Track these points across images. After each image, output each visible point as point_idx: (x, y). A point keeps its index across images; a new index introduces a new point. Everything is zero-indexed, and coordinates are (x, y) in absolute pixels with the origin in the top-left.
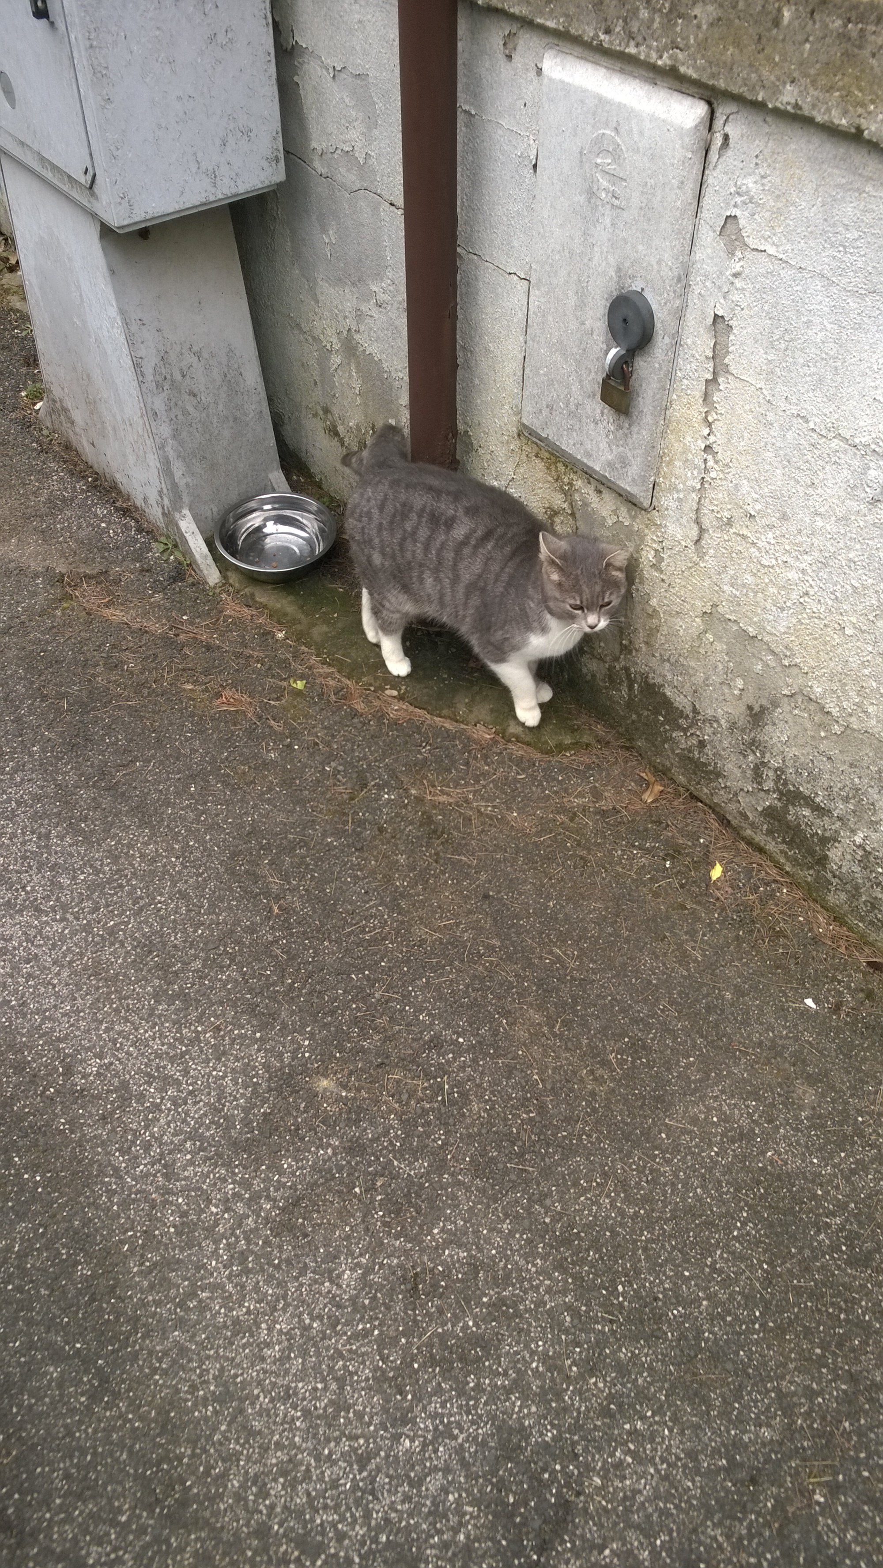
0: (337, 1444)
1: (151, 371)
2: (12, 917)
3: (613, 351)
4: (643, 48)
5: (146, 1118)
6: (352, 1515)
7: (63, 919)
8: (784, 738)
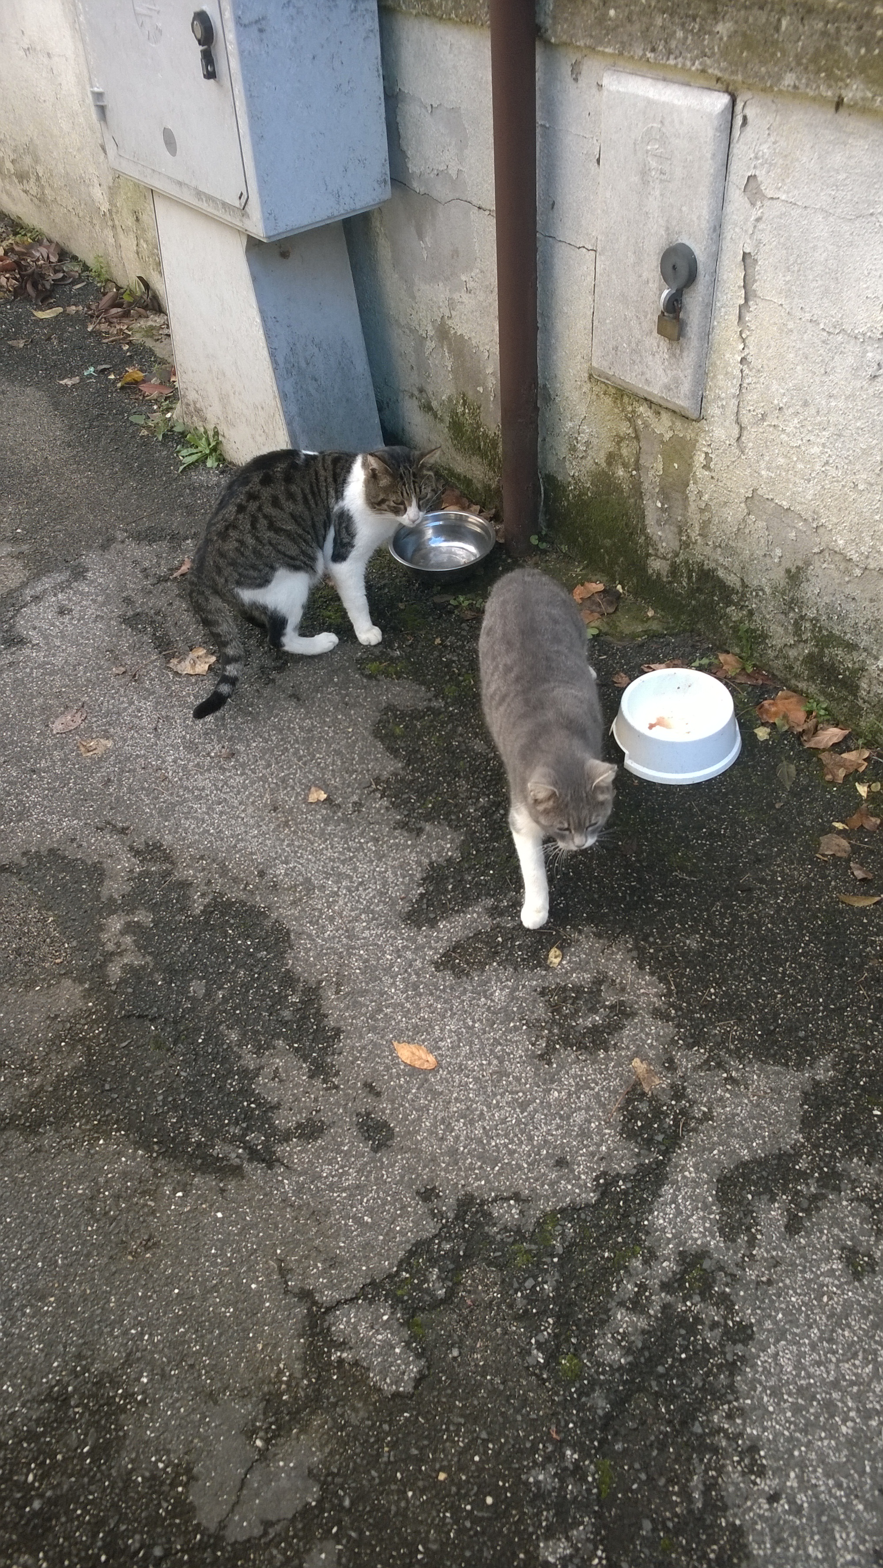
0: (502, 1097)
1: (282, 359)
2: (201, 774)
3: (666, 292)
4: (680, 60)
5: (327, 902)
6: (519, 1139)
7: (242, 774)
8: (817, 591)
